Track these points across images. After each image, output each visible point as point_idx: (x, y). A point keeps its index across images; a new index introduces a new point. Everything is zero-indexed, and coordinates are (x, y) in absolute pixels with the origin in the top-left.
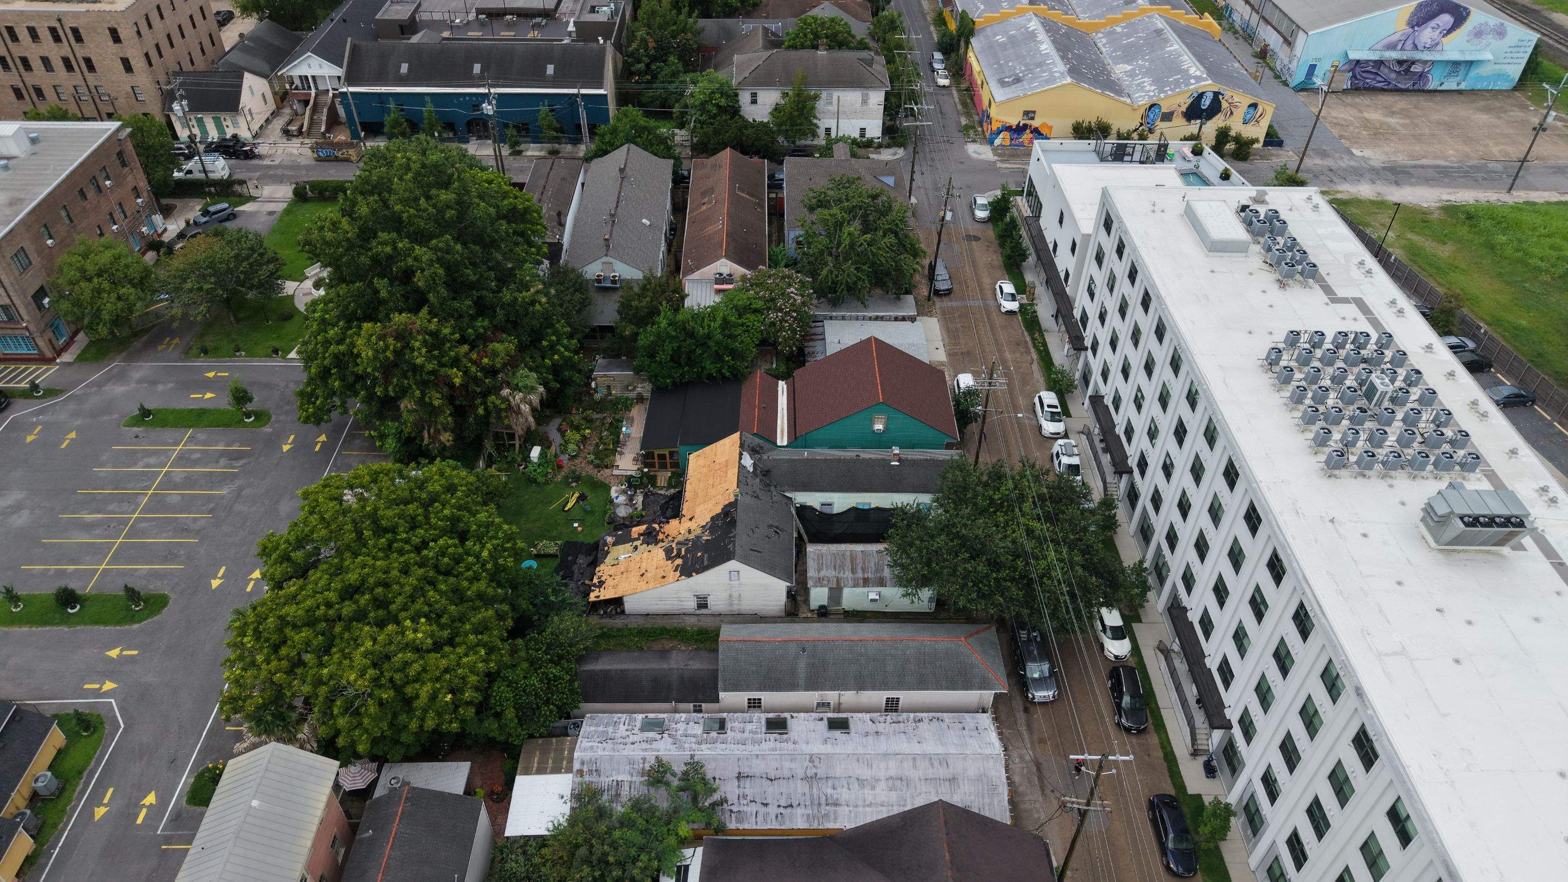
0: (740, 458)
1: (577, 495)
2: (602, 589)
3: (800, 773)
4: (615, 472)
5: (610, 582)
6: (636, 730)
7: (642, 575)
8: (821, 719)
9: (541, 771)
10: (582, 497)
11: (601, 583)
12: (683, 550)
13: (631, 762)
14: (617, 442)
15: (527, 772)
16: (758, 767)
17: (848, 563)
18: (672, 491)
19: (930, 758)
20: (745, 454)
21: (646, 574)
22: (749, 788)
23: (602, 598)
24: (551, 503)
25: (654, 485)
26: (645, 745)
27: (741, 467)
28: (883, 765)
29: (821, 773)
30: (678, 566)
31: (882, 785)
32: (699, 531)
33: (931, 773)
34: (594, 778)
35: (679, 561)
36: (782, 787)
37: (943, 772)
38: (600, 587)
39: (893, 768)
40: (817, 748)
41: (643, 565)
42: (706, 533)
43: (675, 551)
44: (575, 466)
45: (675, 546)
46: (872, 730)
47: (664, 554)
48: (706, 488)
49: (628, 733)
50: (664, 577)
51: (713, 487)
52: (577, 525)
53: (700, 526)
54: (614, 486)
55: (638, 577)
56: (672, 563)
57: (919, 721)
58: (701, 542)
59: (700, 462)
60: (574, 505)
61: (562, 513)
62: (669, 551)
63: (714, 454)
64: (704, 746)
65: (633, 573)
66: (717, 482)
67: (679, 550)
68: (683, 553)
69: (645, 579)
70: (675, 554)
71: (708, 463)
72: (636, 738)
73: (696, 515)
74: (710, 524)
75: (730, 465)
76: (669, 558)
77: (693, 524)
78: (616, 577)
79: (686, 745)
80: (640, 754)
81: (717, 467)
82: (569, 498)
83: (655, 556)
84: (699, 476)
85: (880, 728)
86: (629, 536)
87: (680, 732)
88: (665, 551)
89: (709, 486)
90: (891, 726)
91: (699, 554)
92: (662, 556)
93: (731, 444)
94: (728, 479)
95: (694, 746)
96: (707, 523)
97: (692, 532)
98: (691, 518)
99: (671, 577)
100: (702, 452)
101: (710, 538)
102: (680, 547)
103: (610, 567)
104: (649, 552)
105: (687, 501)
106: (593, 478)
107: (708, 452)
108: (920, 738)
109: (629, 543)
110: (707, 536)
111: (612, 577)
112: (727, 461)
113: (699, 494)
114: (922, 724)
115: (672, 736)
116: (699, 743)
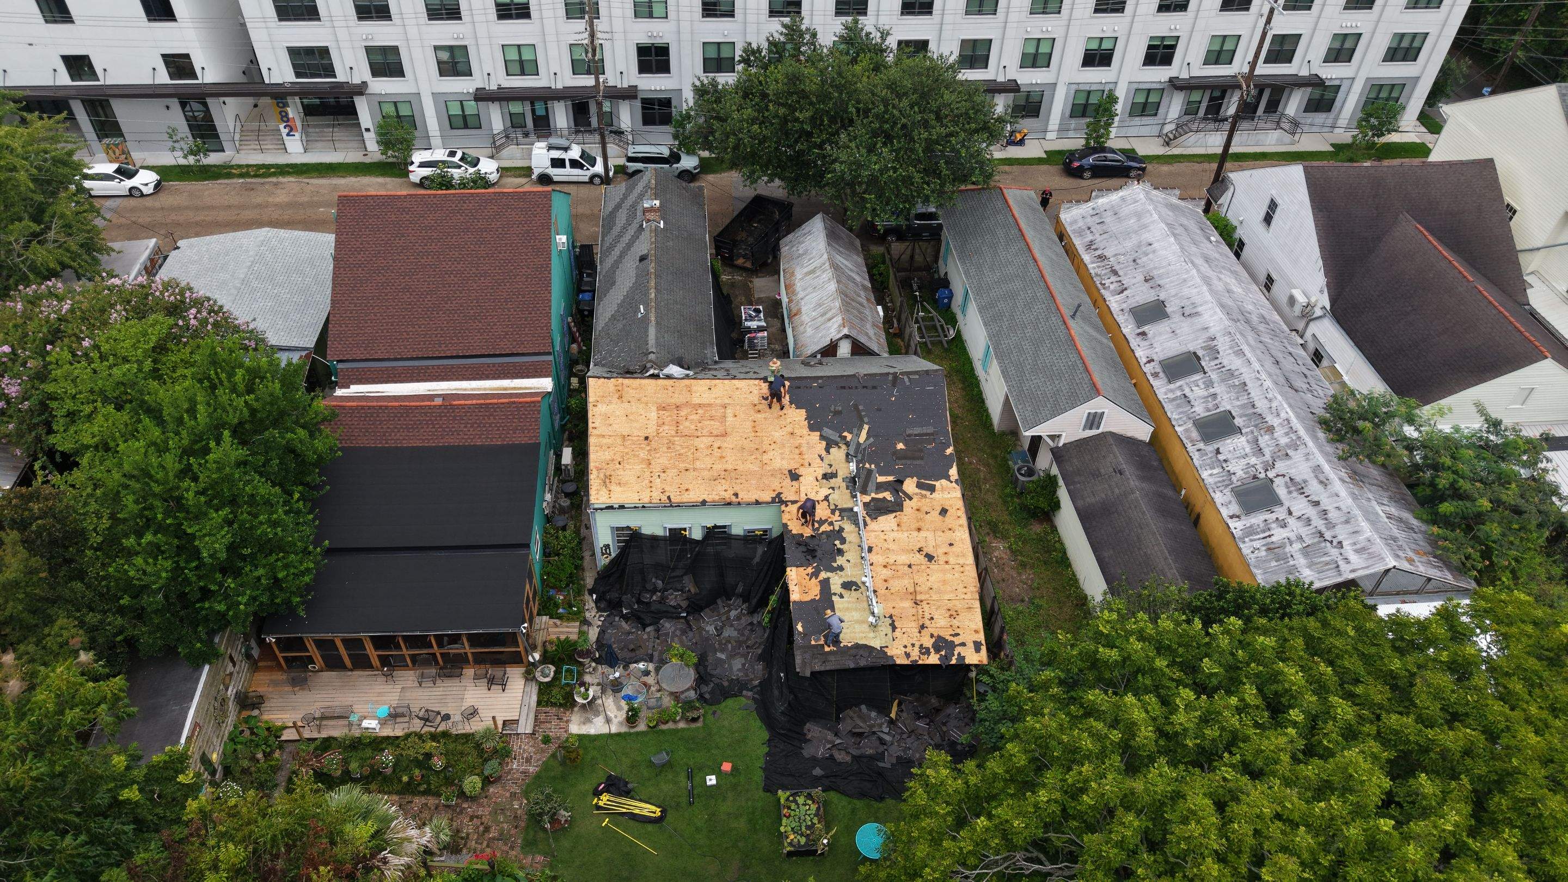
2: (957, 640)
4: (525, 727)
5: (941, 626)
6: (1280, 513)
7: (930, 558)
8: (1144, 333)
10: (616, 785)
11: (941, 644)
12: (881, 479)
21: (930, 550)
23: (981, 637)
26: (1314, 488)
30: (920, 486)
32: (838, 454)
35: (910, 485)
38: (951, 646)
41: (904, 559)
42: (849, 437)
43: (880, 496)
44: (487, 829)
45: (867, 499)
46: (1147, 285)
47: (881, 519)
48: (717, 453)
49: (1291, 521)
50: (944, 512)
51: (725, 434)
52: (711, 780)
53: (824, 453)
54: (576, 727)
55: (933, 566)
56: (910, 499)
57: (1102, 258)
58: (871, 446)
59: (629, 473)
60: (641, 800)
61: (669, 818)
62: (877, 509)
63: (619, 441)
64: (1272, 420)
65: (920, 579)
66: (716, 426)
67: (880, 487)
68: (891, 478)
69: (941, 551)
70: (887, 495)
71: (643, 454)
72: (1300, 506)
73: (787, 465)
74: (828, 432)
75: (678, 399)
76: (896, 507)
77: (811, 469)
78: (927, 616)
79: (1284, 441)
80: (1338, 486)
81: (668, 430)
82: (617, 817)
83: (882, 536)
84: (672, 473)
85: (1134, 281)
86: (813, 601)
87: (1253, 460)
88: (874, 518)
89: (716, 445)
90: (1125, 275)
91: (900, 446)
92: (887, 522)
93: (615, 400)
94: (718, 401)
95: (1279, 432)
96: (822, 437)
97: (833, 470)
98: (795, 476)
99: (946, 496)
100: (599, 469)
101: (866, 427)
102: (871, 486)
103: (898, 633)
104: (870, 549)
105: (736, 495)
106: (538, 777)
107: (607, 455)
108: (1139, 246)
109: (835, 598)
110: (858, 435)
111: (927, 623)
112: (662, 408)
113: (729, 467)
114: (1108, 253)
115: (1269, 466)
116: (1270, 429)
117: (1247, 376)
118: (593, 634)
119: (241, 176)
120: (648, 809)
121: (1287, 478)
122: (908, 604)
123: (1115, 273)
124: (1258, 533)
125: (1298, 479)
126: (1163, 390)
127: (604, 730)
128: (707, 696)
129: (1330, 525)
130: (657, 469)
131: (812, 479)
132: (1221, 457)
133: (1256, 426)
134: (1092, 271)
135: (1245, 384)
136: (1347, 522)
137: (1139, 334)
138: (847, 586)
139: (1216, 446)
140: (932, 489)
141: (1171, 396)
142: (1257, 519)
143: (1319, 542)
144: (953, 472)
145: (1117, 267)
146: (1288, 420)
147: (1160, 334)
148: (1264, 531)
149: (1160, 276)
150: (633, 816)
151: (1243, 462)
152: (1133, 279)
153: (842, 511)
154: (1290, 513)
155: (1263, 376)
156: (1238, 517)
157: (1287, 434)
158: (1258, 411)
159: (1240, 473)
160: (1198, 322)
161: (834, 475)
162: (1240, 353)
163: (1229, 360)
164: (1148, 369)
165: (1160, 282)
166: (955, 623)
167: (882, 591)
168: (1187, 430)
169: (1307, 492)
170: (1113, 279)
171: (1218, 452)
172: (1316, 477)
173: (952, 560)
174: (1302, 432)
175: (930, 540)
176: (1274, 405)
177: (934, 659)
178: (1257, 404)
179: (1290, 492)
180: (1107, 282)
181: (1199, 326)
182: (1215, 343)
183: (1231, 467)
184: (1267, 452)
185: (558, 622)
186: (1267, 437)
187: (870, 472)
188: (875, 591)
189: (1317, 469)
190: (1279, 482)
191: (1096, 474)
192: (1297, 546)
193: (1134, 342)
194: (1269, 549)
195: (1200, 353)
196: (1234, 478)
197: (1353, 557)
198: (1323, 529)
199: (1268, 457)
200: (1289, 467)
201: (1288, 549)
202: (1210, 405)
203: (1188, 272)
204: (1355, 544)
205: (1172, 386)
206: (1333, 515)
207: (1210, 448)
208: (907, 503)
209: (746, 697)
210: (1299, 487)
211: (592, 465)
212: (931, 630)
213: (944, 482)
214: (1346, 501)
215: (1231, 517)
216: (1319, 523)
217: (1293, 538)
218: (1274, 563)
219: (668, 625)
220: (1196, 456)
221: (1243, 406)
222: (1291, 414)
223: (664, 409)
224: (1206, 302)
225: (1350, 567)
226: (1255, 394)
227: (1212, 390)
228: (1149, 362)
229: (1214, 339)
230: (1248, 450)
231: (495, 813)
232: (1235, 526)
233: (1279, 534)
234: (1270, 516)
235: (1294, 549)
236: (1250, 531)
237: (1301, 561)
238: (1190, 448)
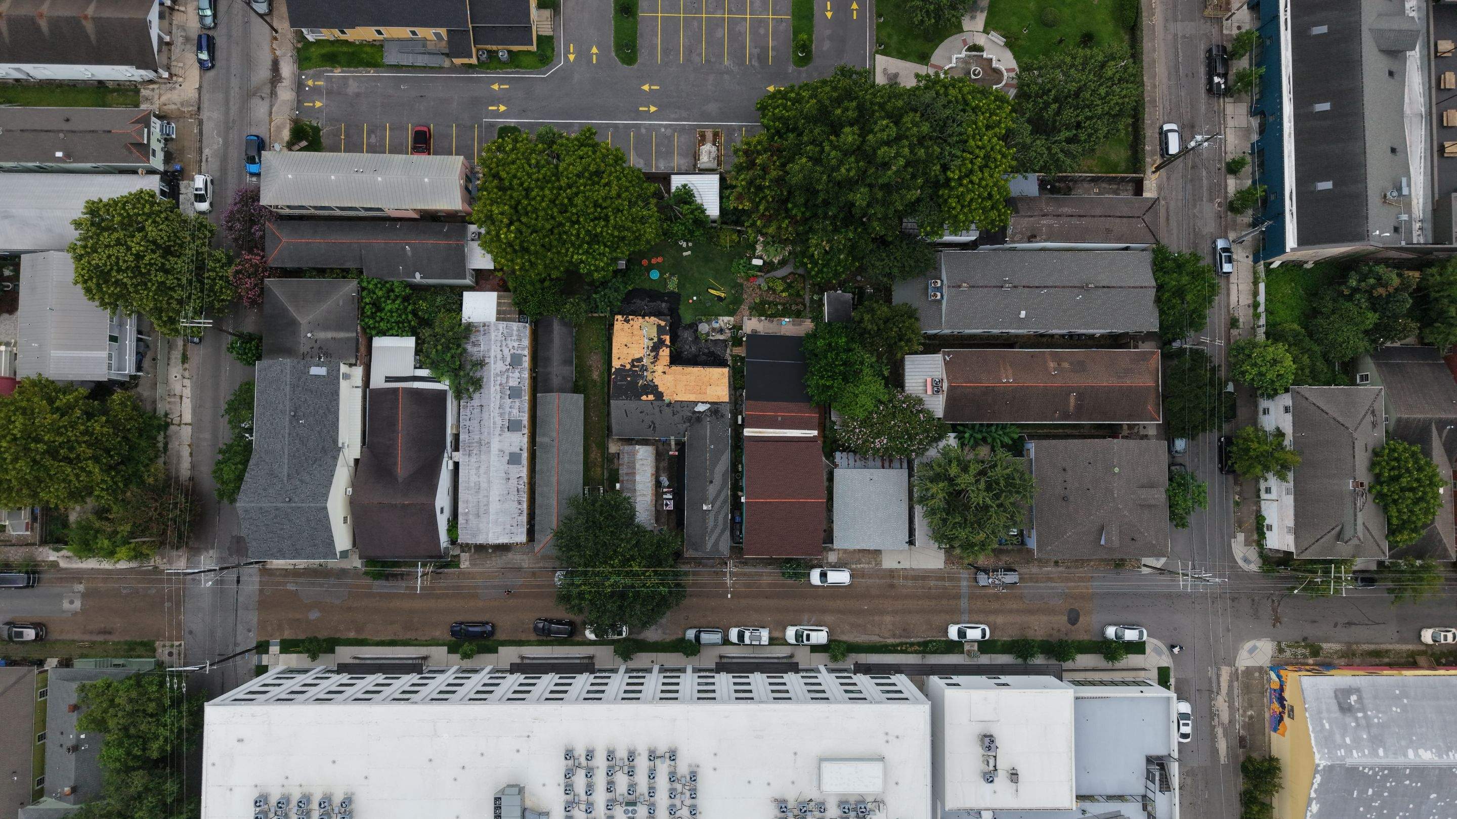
0: (703, 403)
1: (723, 295)
2: (623, 322)
3: (483, 437)
4: (745, 318)
5: (626, 326)
6: (512, 351)
7: (626, 346)
8: (521, 450)
9: (499, 304)
10: (720, 299)
11: (627, 321)
12: (637, 369)
13: (489, 350)
14: (773, 316)
15: (499, 297)
16: (485, 415)
17: (630, 471)
18: (729, 358)
19: (487, 505)
20: (708, 406)
21: (625, 348)
22: (477, 411)
23: (615, 322)
24: (715, 279)
25: (733, 345)
26: (499, 356)
27: (696, 403)
28: (485, 480)
29: (483, 448)
30: (625, 366)
31: (477, 479)
32: (650, 377)
33: (481, 504)
34: (482, 333)
35: (628, 367)
36: (477, 429)
37: (482, 511)
38: (625, 321)
39: (484, 485)
40: (495, 446)
41: (634, 346)
42: (645, 382)
43: (638, 364)
45: (642, 364)
46: (509, 476)
47: (639, 357)
49: (511, 347)
52: (695, 298)
53: (654, 378)
54: (732, 319)
55: (625, 343)
56: (629, 363)
57: (520, 503)
58: (639, 379)
60: (713, 294)
61: (706, 288)
62: (640, 360)
63: (717, 386)
64: (498, 388)
65: (630, 340)
66: (688, 388)
67: (637, 366)
68: (634, 369)
69: (622, 347)
70: (636, 364)
71: (711, 381)
72: (506, 351)
73: (666, 376)
74: (651, 384)
75: (700, 396)
76: (633, 361)
77: (658, 374)
78: (630, 329)
79: (499, 378)
80: (492, 354)
81: (703, 387)
82: (719, 290)
83: (639, 352)
84: (702, 376)
86: (663, 333)
87: (511, 375)
88: (641, 357)
89: (688, 383)
90: (515, 487)
91: (629, 379)
92: (637, 356)
93: (721, 396)
94: (687, 395)
95: (498, 382)
96: (654, 382)
97: (651, 373)
98: (664, 373)
99: (617, 363)
101: (640, 385)
102: (640, 367)
104: (643, 348)
105: (683, 369)
106: (741, 305)
108: (504, 501)
109: (656, 336)
110: (642, 382)
111: (630, 327)
112: (705, 393)
113: (684, 377)
114: (517, 504)
115: (508, 370)
116: (500, 385)
117: (497, 411)
118: (728, 351)
120: (712, 291)
121: (505, 363)
122: (635, 332)
123: (518, 490)
125: (502, 362)
126: (525, 418)
127: (724, 318)
128: (694, 325)
129: (501, 341)
131: (658, 371)
132: (519, 380)
133: (504, 388)
134: (526, 496)
135: (499, 408)
136: (497, 341)
138: (652, 339)
139: (519, 386)
140: (621, 365)
141: (524, 414)
142: (520, 352)
143: (507, 337)
144: (613, 370)
145: (517, 493)
146: (494, 388)
147: (515, 446)
148: (520, 347)
149: (503, 479)
150: (715, 289)
151: (514, 376)
152: (513, 482)
153: (649, 360)
154: (510, 350)
155: (492, 412)
156: (524, 355)
158: (500, 394)
159: (517, 371)
160: (500, 446)
162: (494, 423)
163: (499, 422)
164: (526, 430)
165: (505, 475)
166: (622, 327)
167: (642, 337)
168: (525, 396)
169: (502, 356)
170: (520, 487)
171: (519, 383)
172: (496, 360)
173: (620, 344)
174: (492, 380)
175: (625, 350)
176: (495, 395)
177: (630, 317)
178: (499, 397)
179: (506, 358)
180: (523, 486)
181: (501, 444)
182: (500, 432)
183: (518, 375)
184: (506, 376)
186: (503, 382)
187: (640, 372)
188: (644, 337)
189: (495, 363)
190: (507, 363)
191: (564, 378)
193: (525, 446)
194: (521, 341)
195: (506, 429)
196: (519, 370)
197: (501, 328)
198: (504, 342)
199: (506, 374)
200: (502, 368)
201: (516, 339)
202: (513, 404)
203: (493, 477)
204: (498, 332)
205: (522, 418)
206: (499, 345)
207: (521, 385)
208: (630, 361)
210: (503, 359)
211: (727, 378)
212: (629, 325)
213: (617, 367)
214: (493, 347)
215: (526, 356)
216: (504, 344)
217: (513, 342)
218: (522, 335)
220: (526, 384)
221: (504, 398)
222: (492, 392)
224: (494, 456)
225: (503, 325)
226: (498, 403)
227: (510, 410)
228: (525, 434)
229: (500, 435)
230: (510, 379)
231: (751, 294)
232: (526, 352)
233: (516, 344)
234: (515, 351)
235: (514, 338)
236: (523, 349)
237: (515, 333)
238: (526, 388)
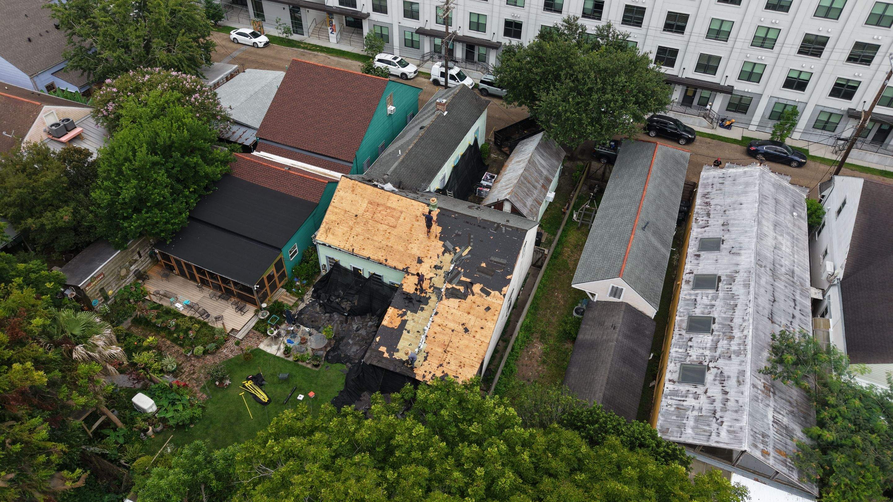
0: (381, 188)
1: (248, 384)
3: (769, 279)
4: (240, 335)
5: (451, 369)
6: (700, 389)
7: (466, 330)
8: (699, 255)
10: (258, 382)
11: (446, 377)
12: (463, 279)
13: (756, 396)
14: (194, 319)
20: (377, 184)
21: (469, 327)
26: (732, 384)
27: (393, 192)
30: (482, 290)
32: (448, 257)
33: (771, 212)
35: (477, 288)
41: (452, 325)
42: (458, 250)
43: (458, 287)
44: (194, 373)
45: (449, 286)
46: (722, 228)
47: (452, 300)
48: (387, 235)
49: (703, 398)
50: (488, 309)
51: (394, 227)
52: (301, 397)
53: (441, 254)
54: (262, 346)
55: (466, 336)
56: (473, 295)
57: (707, 204)
58: (467, 259)
59: (340, 230)
60: (264, 392)
61: (270, 406)
62: (453, 294)
63: (343, 213)
64: (737, 333)
65: (455, 340)
66: (392, 221)
67: (460, 283)
68: (468, 280)
69: (474, 329)
70: (462, 289)
71: (351, 223)
72: (715, 391)
73: (419, 254)
74: (448, 244)
75: (380, 201)
76: (464, 296)
77: (430, 261)
78: (447, 360)
79: (734, 347)
80: (747, 389)
81: (368, 215)
82: (248, 393)
83: (447, 309)
84: (361, 238)
85: (716, 223)
86: (393, 328)
87: (707, 353)
88: (448, 298)
89: (388, 231)
90: (714, 218)
91: (484, 265)
92: (454, 302)
93: (350, 191)
94: (400, 209)
95: (734, 342)
96: (444, 246)
97: (442, 265)
98: (420, 261)
99: (494, 301)
100: (327, 223)
101: (470, 248)
102: (456, 280)
103: (426, 363)
104: (436, 314)
105: (386, 260)
106: (230, 360)
107: (333, 218)
108: (734, 203)
109: (405, 332)
110: (463, 251)
111: (445, 364)
112: (370, 203)
113: (390, 244)
114: (712, 202)
115: (714, 359)
116: (731, 338)
117: (741, 302)
119: (304, 48)
120: (263, 397)
121: (719, 371)
122: (440, 350)
123: (708, 215)
124: (678, 396)
125: (726, 374)
126: (686, 292)
127: (274, 353)
128: (330, 358)
129: (725, 409)
130: (354, 233)
131: (428, 266)
132: (690, 344)
133: (724, 333)
134: (696, 210)
135: (736, 305)
136: (736, 411)
137: (695, 255)
138: (415, 328)
139: (691, 336)
140: (488, 294)
141: (688, 297)
142: (683, 388)
143: (710, 417)
144: (506, 289)
145: (711, 212)
146: (746, 336)
147: (708, 259)
148: (682, 396)
149: (733, 224)
150: (255, 397)
151: (701, 351)
152: (716, 222)
153: (435, 288)
154: (706, 392)
155: (751, 305)
156: (674, 382)
157: (739, 344)
158: (732, 324)
159: (694, 357)
160: (736, 259)
161: (440, 268)
162: (747, 286)
163: (738, 288)
164: (685, 277)
165: (730, 229)
166: (460, 370)
167: (430, 338)
168: (681, 320)
169: (725, 383)
170: (705, 218)
171: (690, 340)
172: (738, 377)
173: (478, 336)
174: (749, 347)
175: (472, 322)
176: (744, 324)
178: (735, 320)
179: (715, 380)
180: (699, 219)
181: (734, 262)
182: (737, 275)
183: (691, 352)
184: (719, 351)
185: (288, 294)
186: (725, 342)
187: (459, 272)
188: (427, 336)
189: (742, 373)
190: (714, 371)
191: (601, 324)
192: (695, 413)
193: (690, 259)
194: (678, 408)
195: (722, 279)
196: (688, 359)
197: (724, 434)
198: (718, 410)
199: (717, 354)
200: (726, 365)
201: (689, 413)
202: (706, 311)
203: (752, 227)
204: (731, 427)
205: (692, 292)
206: (731, 404)
207: (688, 336)
208: (470, 297)
209: (347, 367)
210: (722, 378)
211: (325, 220)
212: (444, 369)
213: (497, 293)
214: (745, 399)
215: (670, 381)
216: (718, 405)
217: (697, 408)
218: (674, 418)
219: (336, 316)
220: (676, 338)
221: (725, 319)
222: (751, 333)
223: (371, 203)
224: (749, 249)
225: (717, 439)
226: (739, 312)
227: (713, 302)
228: (689, 273)
229: (737, 272)
230: (708, 345)
231: (202, 368)
232: (668, 387)
233: (690, 401)
234: (692, 389)
235: (692, 414)
236: (674, 393)
237: (691, 423)
238: (676, 331)
